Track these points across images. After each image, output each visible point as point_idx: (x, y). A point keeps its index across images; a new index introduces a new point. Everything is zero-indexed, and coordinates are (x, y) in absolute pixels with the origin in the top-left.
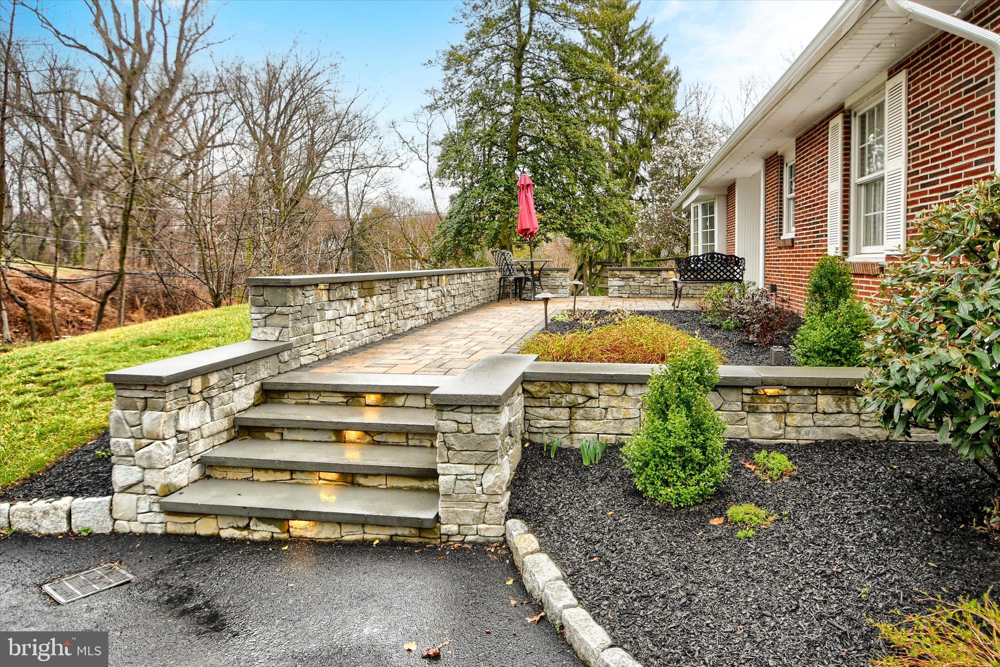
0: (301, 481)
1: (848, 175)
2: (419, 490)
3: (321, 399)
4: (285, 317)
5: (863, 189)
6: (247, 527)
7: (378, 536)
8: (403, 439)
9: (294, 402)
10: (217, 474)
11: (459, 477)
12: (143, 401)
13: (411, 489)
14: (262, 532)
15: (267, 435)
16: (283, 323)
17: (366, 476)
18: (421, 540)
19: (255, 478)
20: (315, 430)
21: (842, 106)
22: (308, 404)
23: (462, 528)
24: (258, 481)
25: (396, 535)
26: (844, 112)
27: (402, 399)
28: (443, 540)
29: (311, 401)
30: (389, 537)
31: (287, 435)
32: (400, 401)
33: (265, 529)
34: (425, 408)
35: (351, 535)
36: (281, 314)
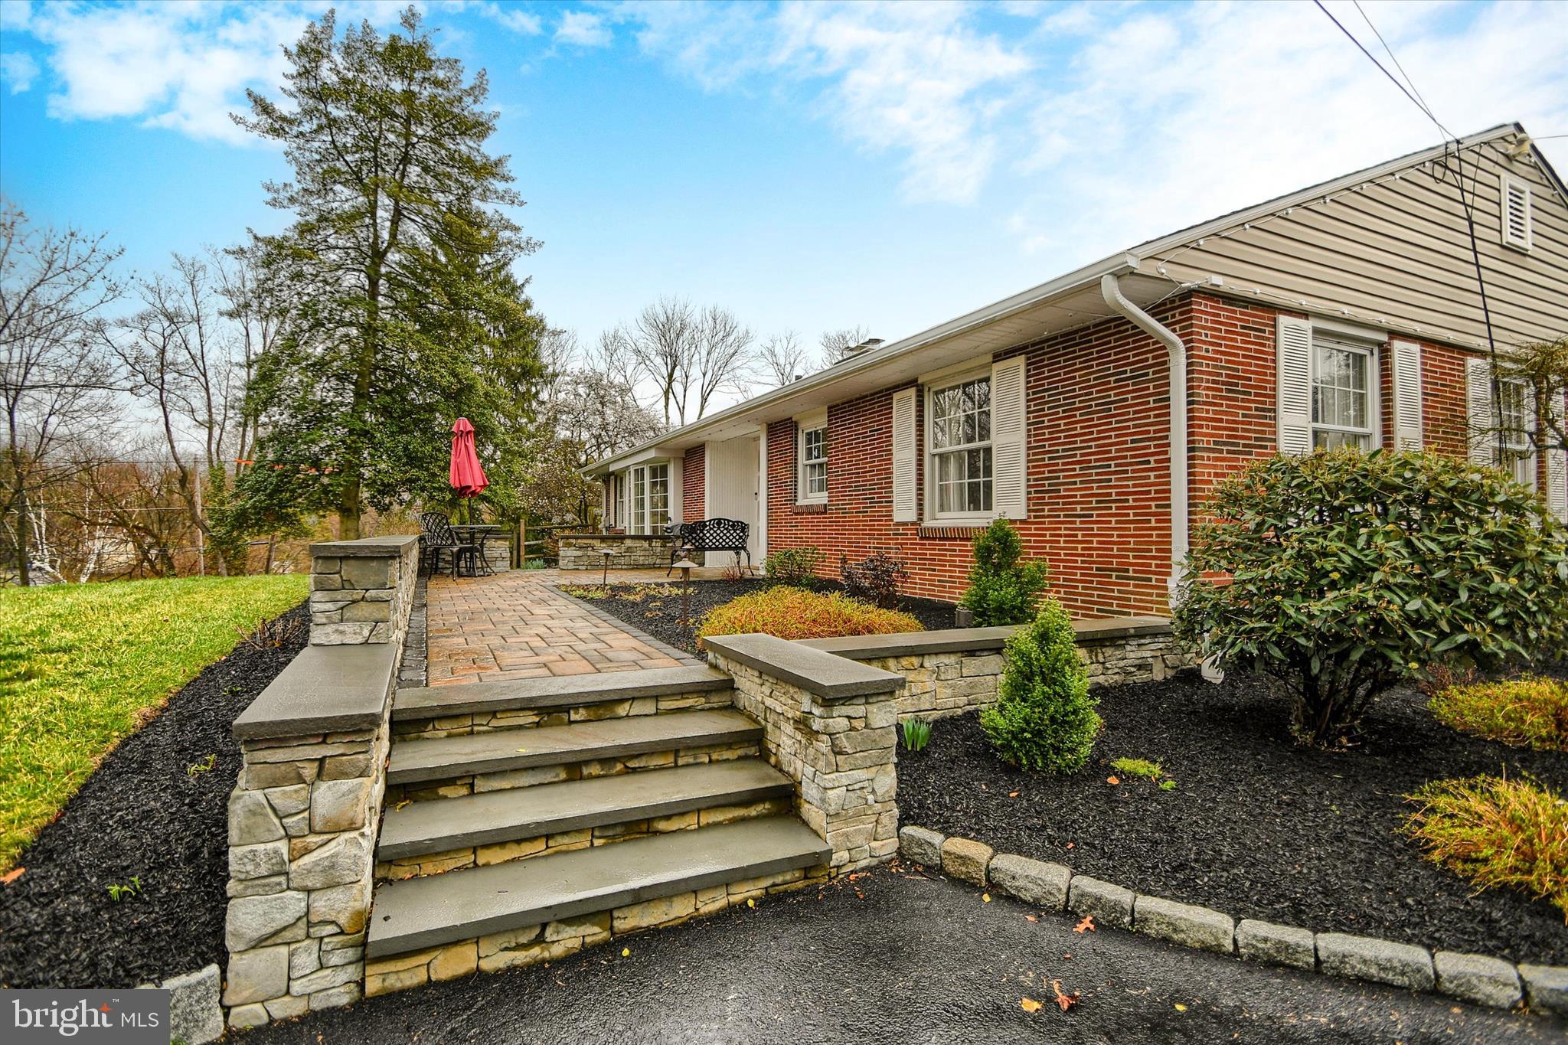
0: (564, 848)
1: (922, 445)
2: (743, 820)
3: (495, 723)
4: (384, 605)
5: (937, 458)
6: (540, 940)
7: (749, 894)
8: (669, 760)
9: (444, 734)
10: (404, 872)
11: (850, 788)
12: (316, 764)
13: (734, 822)
14: (565, 941)
15: (442, 791)
16: (378, 616)
17: (668, 817)
18: (807, 882)
19: (481, 861)
20: (533, 768)
21: (916, 380)
22: (472, 733)
23: (853, 852)
24: (487, 865)
25: (774, 885)
26: (917, 386)
27: (627, 706)
28: (832, 875)
29: (476, 728)
30: (764, 891)
31: (480, 785)
32: (622, 710)
33: (573, 933)
34: (656, 714)
35: (712, 903)
36: (374, 601)
